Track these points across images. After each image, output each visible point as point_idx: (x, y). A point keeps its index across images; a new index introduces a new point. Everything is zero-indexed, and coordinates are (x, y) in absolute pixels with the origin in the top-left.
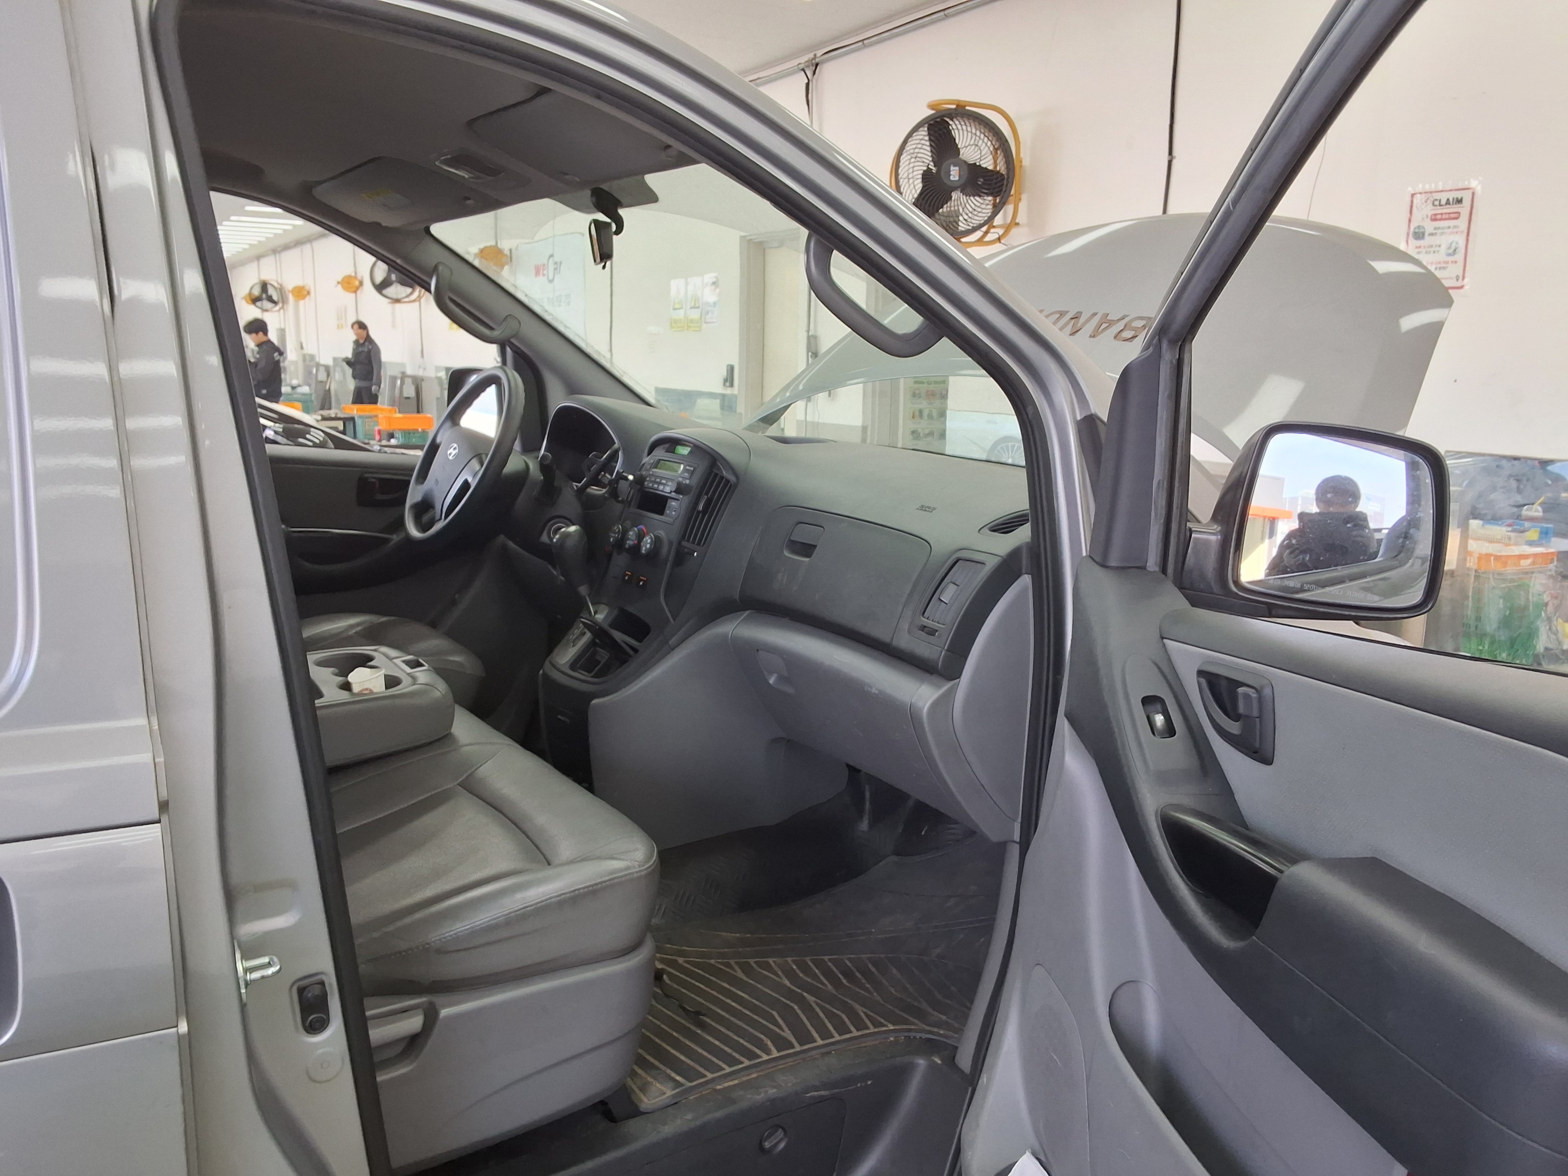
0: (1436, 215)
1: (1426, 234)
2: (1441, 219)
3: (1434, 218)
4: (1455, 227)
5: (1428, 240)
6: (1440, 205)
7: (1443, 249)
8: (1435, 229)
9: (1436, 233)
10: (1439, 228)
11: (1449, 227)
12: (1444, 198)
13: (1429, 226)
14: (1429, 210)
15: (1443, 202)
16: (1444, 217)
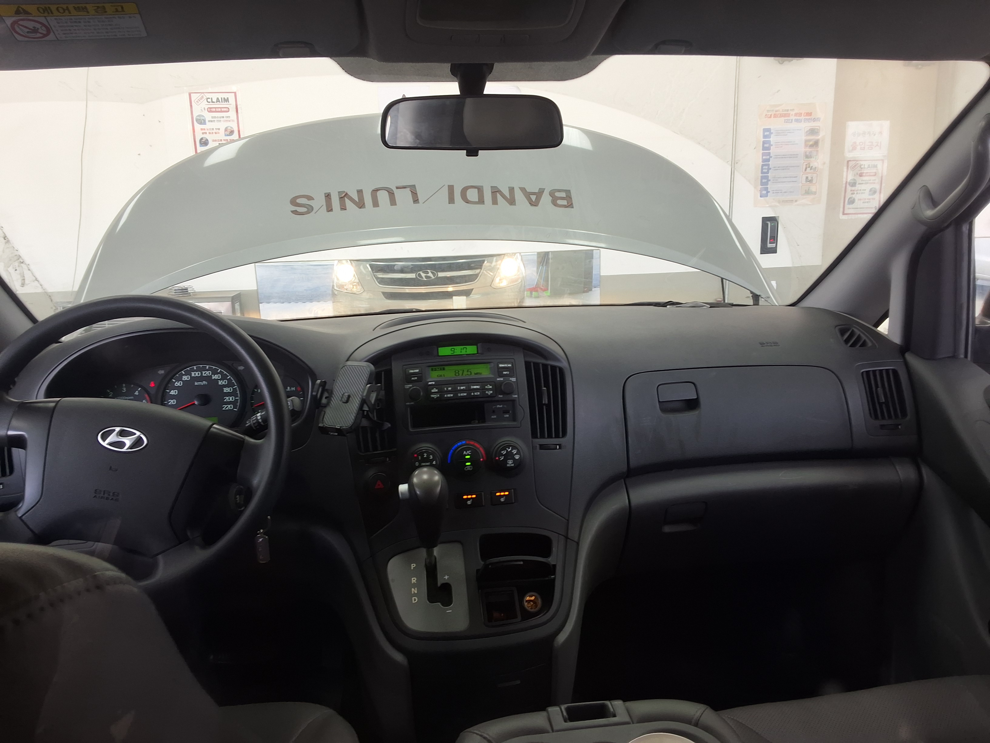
0: (211, 108)
1: (207, 121)
2: (216, 112)
3: (210, 110)
4: (227, 117)
5: (209, 125)
6: (212, 102)
7: (222, 131)
8: (212, 117)
9: (214, 121)
10: (215, 117)
11: (223, 117)
12: (214, 97)
13: (208, 116)
14: (204, 105)
15: (214, 100)
16: (217, 110)
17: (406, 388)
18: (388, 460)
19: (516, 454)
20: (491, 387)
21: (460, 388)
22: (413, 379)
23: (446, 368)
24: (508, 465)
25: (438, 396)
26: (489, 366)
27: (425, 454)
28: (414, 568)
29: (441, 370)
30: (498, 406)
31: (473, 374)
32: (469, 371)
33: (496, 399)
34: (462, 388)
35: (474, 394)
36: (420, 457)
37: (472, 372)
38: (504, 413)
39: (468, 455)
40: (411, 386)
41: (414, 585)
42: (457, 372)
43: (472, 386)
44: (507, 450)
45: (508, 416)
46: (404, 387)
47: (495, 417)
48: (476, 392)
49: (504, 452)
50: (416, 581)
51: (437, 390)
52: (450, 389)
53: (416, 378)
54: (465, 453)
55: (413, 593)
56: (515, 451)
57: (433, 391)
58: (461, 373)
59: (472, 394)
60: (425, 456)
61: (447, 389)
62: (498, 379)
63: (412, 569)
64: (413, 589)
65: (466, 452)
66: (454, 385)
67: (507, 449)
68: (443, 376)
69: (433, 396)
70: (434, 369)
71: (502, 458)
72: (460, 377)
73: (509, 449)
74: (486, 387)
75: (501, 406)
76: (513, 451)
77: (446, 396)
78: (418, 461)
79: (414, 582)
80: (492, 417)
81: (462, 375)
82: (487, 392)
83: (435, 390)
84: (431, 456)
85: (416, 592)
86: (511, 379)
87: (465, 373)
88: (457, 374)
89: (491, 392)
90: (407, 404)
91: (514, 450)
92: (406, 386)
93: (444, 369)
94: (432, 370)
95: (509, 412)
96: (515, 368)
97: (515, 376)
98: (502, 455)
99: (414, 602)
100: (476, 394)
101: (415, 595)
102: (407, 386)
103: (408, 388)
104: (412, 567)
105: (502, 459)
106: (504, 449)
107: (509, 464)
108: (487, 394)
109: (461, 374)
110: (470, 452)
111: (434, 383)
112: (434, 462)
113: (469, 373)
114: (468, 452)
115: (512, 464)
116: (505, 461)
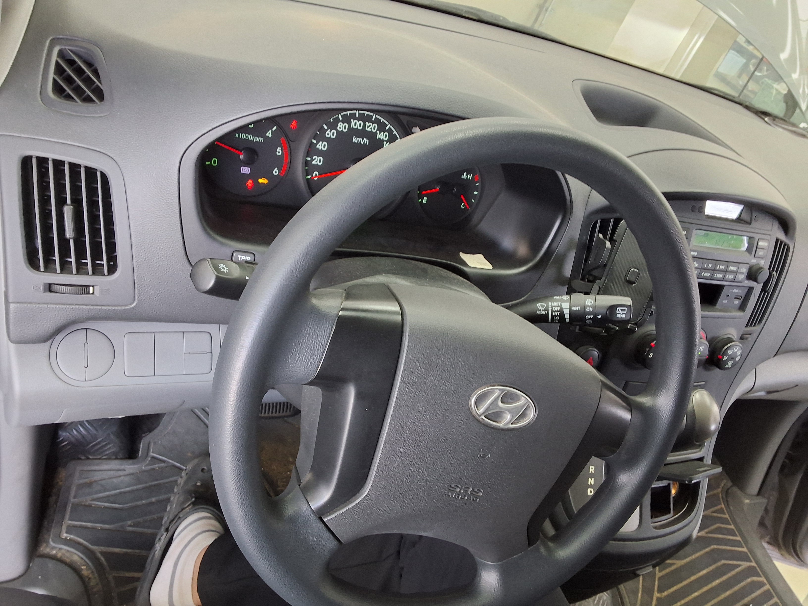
20: (744, 270)
89: (743, 276)
101: (592, 486)
111: (696, 254)
116: (727, 361)
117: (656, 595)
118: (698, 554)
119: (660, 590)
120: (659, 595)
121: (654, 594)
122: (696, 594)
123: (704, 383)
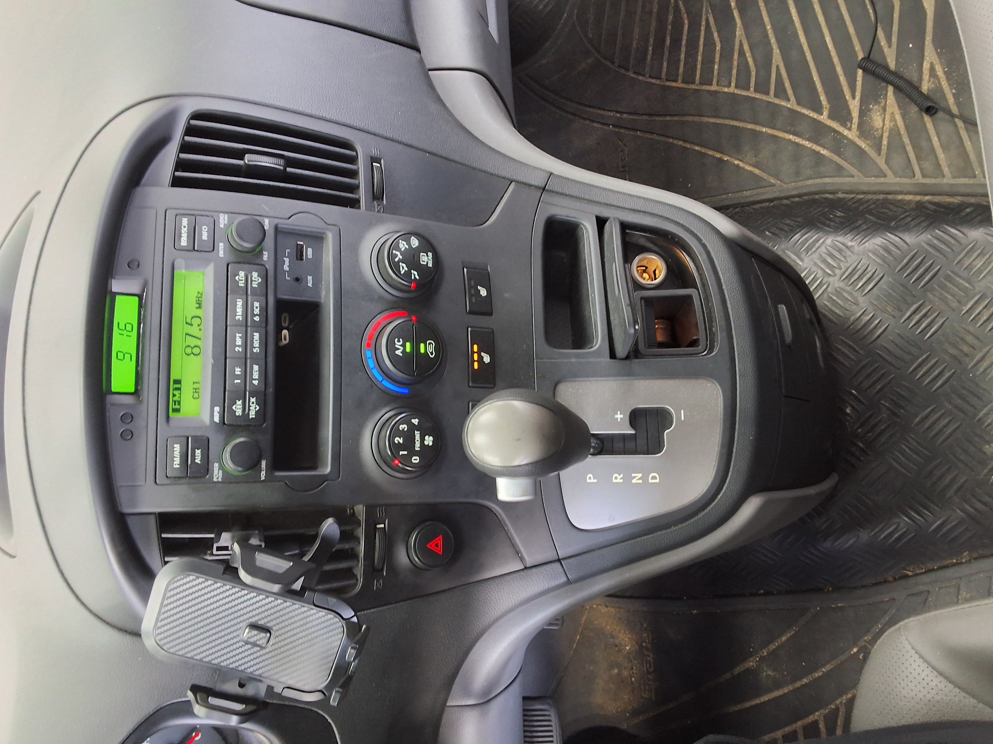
17: (220, 480)
18: (382, 526)
19: (409, 244)
20: (242, 274)
21: (239, 346)
22: (198, 461)
23: (174, 376)
24: (430, 265)
25: (253, 400)
26: (184, 271)
27: (397, 440)
28: (594, 478)
29: (179, 389)
30: (286, 268)
31: (199, 312)
32: (189, 321)
33: (270, 266)
34: (239, 342)
35: (257, 315)
36: (401, 453)
37: (193, 314)
38: (302, 259)
39: (404, 345)
40: (216, 465)
41: (628, 478)
42: (189, 350)
43: (237, 318)
44: (400, 261)
45: (310, 250)
46: (218, 482)
47: (310, 278)
48: (253, 310)
49: (404, 268)
50: (619, 475)
51: (239, 403)
52: (238, 371)
53: (198, 452)
54: (398, 352)
55: (641, 481)
56: (403, 245)
57: (239, 412)
58: (192, 342)
59: (257, 319)
60: (401, 441)
61: (237, 377)
62: (221, 254)
63: (596, 481)
64: (634, 481)
65: (399, 349)
66: (227, 360)
67: (396, 260)
68: (196, 386)
69: (252, 415)
70: (177, 407)
71: (414, 275)
72: (208, 345)
73: (397, 256)
74: (242, 284)
75: (287, 260)
76: (403, 250)
77: (256, 382)
78: (409, 456)
79: (621, 479)
80: (310, 285)
81: (200, 339)
82: (255, 285)
83: (238, 408)
84: (402, 427)
85: (640, 475)
86: (222, 226)
87: (194, 330)
88: (196, 351)
89: (255, 274)
90: (263, 478)
91: (401, 246)
92: (215, 479)
93: (178, 382)
94: (177, 410)
95: (302, 246)
96: (190, 210)
97: (215, 214)
98: (408, 274)
99: (657, 481)
100: (257, 311)
101: (645, 478)
102: (217, 475)
103: (221, 471)
104: (593, 480)
105: (416, 273)
106: (395, 267)
107: (427, 263)
108: (258, 284)
109: (198, 343)
110: (399, 341)
111: (217, 409)
112: (413, 421)
113: (196, 321)
114: (398, 344)
115: (427, 256)
116: (421, 269)
117: (824, 118)
118: (766, 19)
119: (818, 109)
120: (825, 113)
121: (822, 121)
122: (828, 39)
123: (465, 270)
